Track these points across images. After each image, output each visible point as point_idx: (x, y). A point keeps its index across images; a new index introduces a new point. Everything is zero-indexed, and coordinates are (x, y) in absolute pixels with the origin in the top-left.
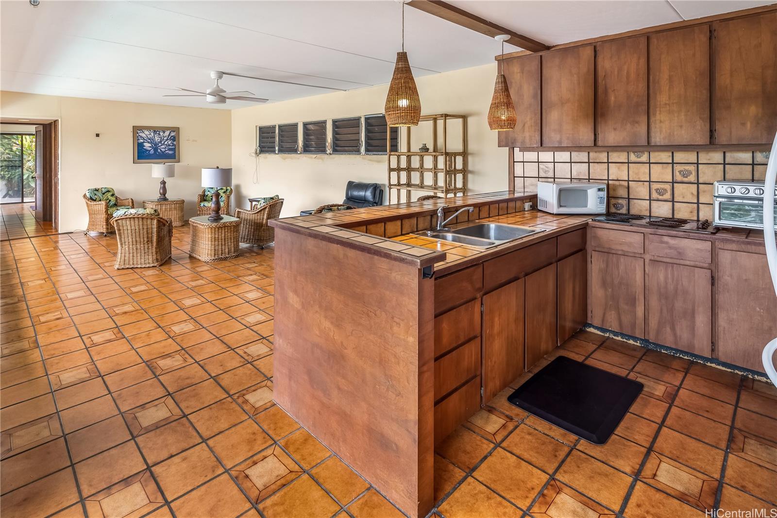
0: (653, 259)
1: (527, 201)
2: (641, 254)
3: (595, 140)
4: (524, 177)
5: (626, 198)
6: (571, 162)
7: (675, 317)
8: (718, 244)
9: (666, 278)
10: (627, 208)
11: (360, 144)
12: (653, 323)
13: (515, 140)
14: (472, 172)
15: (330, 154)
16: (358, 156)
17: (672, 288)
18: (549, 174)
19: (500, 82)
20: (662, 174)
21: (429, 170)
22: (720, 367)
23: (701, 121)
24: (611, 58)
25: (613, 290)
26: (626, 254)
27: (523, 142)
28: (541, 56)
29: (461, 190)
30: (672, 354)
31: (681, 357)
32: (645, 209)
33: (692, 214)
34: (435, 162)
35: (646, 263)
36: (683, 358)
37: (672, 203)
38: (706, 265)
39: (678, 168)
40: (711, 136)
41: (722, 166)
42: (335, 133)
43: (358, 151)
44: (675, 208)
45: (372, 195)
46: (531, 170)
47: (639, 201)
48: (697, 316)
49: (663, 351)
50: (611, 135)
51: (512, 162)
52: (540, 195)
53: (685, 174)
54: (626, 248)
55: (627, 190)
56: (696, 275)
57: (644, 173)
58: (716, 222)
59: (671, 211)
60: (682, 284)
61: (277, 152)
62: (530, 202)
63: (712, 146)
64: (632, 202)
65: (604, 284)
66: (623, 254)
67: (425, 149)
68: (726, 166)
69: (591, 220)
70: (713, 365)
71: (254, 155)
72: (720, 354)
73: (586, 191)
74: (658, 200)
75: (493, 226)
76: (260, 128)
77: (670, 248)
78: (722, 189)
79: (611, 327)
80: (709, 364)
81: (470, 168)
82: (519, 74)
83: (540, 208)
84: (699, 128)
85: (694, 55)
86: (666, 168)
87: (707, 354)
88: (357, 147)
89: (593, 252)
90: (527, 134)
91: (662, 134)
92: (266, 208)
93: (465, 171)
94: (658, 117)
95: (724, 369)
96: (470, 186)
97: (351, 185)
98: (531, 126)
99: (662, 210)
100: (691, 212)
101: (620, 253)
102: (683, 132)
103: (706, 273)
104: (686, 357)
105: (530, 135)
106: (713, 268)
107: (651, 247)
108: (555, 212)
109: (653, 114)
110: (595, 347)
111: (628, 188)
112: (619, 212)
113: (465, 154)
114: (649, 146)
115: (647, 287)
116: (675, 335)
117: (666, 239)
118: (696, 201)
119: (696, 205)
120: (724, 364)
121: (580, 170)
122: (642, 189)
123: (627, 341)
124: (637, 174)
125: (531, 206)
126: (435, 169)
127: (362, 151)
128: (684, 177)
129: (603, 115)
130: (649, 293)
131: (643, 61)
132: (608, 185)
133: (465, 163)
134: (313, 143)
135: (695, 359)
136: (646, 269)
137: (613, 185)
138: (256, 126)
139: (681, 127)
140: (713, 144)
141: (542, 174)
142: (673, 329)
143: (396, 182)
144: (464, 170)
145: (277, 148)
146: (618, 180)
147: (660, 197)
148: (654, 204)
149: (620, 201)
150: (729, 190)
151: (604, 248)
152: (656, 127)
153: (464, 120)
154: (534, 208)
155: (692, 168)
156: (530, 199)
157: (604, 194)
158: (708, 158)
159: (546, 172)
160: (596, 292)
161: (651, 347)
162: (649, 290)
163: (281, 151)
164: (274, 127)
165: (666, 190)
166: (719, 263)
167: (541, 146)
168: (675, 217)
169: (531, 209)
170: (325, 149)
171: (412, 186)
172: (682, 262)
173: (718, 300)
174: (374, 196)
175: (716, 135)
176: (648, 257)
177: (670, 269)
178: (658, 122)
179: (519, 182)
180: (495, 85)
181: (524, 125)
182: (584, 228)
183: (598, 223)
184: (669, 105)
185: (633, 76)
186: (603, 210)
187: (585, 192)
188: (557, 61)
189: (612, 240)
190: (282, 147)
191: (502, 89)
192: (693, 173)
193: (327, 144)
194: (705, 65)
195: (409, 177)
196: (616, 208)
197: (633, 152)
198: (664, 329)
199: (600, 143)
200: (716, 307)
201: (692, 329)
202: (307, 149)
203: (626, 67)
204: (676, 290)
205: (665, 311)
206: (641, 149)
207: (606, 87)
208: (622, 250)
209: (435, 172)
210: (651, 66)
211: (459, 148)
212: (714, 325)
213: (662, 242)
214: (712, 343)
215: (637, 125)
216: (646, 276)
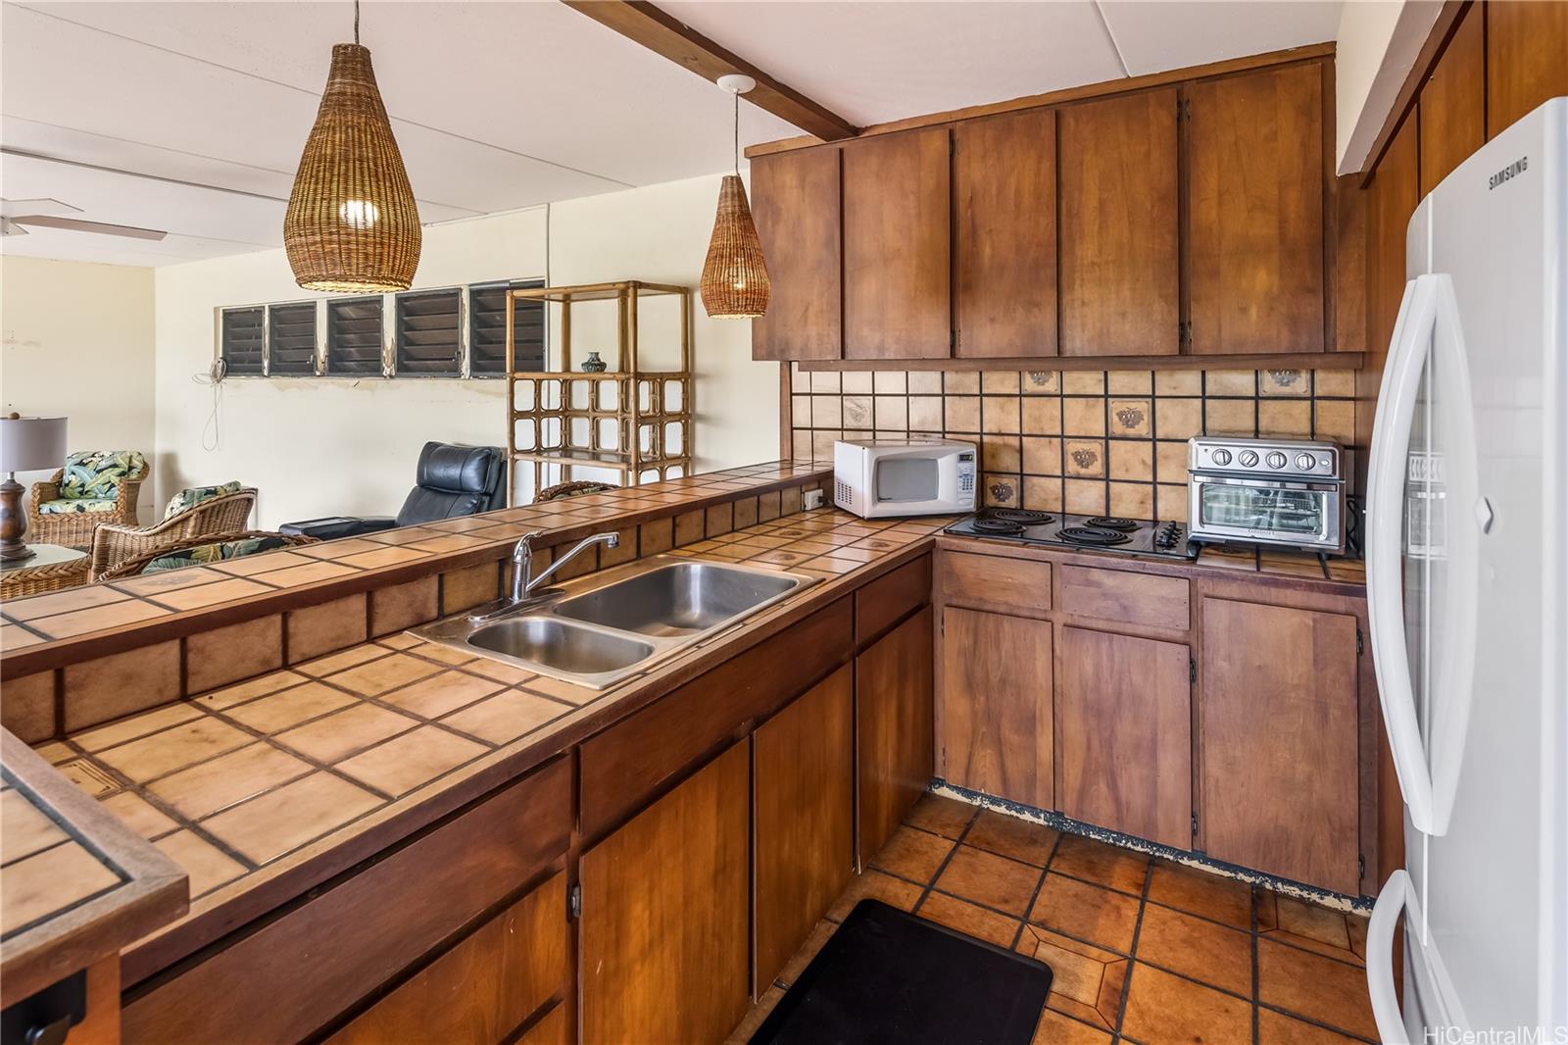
0: (1069, 621)
1: (812, 487)
2: (1045, 611)
3: (953, 346)
4: (812, 429)
5: (1017, 474)
6: (907, 395)
7: (1118, 758)
8: (1204, 586)
9: (1097, 667)
10: (1019, 494)
11: (460, 353)
12: (1072, 775)
13: (787, 344)
14: (702, 418)
15: (391, 377)
16: (453, 383)
17: (1110, 690)
18: (863, 420)
19: (730, 195)
20: (1085, 418)
21: (611, 414)
22: (1208, 868)
23: (1163, 304)
24: (984, 157)
25: (987, 696)
26: (1016, 612)
27: (805, 349)
28: (841, 151)
29: (680, 461)
30: (1111, 841)
31: (1129, 848)
32: (1053, 497)
33: (1144, 505)
34: (624, 396)
35: (1056, 633)
36: (1133, 850)
37: (1105, 483)
38: (1178, 635)
39: (1116, 406)
40: (1183, 338)
41: (1199, 402)
42: (402, 326)
43: (454, 372)
44: (1112, 495)
45: (478, 474)
46: (827, 413)
47: (1043, 480)
48: (1161, 755)
49: (1092, 836)
50: (985, 335)
51: (788, 395)
52: (840, 474)
53: (1130, 419)
54: (1013, 599)
55: (1018, 455)
56: (1159, 659)
57: (1052, 419)
58: (1193, 530)
59: (1103, 502)
60: (1131, 680)
61: (266, 373)
62: (819, 488)
63: (1182, 359)
64: (1030, 482)
65: (970, 686)
66: (1009, 611)
67: (596, 365)
68: (1208, 402)
69: (941, 533)
70: (1195, 864)
71: (209, 379)
72: (1210, 842)
73: (935, 460)
74: (1079, 477)
75: (696, 568)
76: (227, 314)
77: (1105, 595)
78: (1204, 455)
79: (984, 786)
80: (1185, 862)
81: (700, 408)
82: (795, 190)
83: (838, 502)
84: (1159, 317)
85: (1148, 154)
86: (1094, 406)
87: (1182, 842)
88: (451, 359)
89: (946, 608)
90: (813, 331)
91: (1086, 332)
92: (187, 518)
93: (687, 416)
94: (1078, 293)
95: (1216, 871)
96: (700, 450)
97: (433, 453)
98: (822, 311)
99: (1086, 499)
100: (1142, 503)
101: (1002, 609)
102: (1127, 327)
103: (1179, 653)
104: (1139, 848)
105: (819, 334)
106: (1194, 643)
107: (1065, 595)
108: (867, 514)
109: (1069, 288)
110: (949, 845)
111: (1021, 451)
112: (1003, 504)
113: (687, 376)
114: (1061, 360)
115: (1058, 690)
116: (1117, 800)
117: (1097, 575)
118: (1150, 478)
119: (1150, 488)
120: (1216, 863)
121: (925, 413)
122: (1048, 453)
123: (1018, 815)
124: (1038, 420)
125: (820, 499)
126: (623, 410)
127: (464, 370)
128: (1128, 427)
129: (969, 288)
130: (1062, 701)
131: (1048, 165)
132: (981, 447)
133: (688, 397)
134: (352, 349)
135: (1158, 850)
136: (1057, 647)
137: (992, 444)
138: (216, 309)
139: (1123, 315)
140: (1186, 355)
141: (850, 423)
142: (1113, 787)
143: (531, 444)
144: (687, 413)
145: (266, 363)
146: (1000, 434)
147: (1083, 471)
148: (1071, 485)
149: (1005, 481)
150: (1220, 457)
151: (969, 598)
152: (1073, 317)
153: (686, 296)
154: (827, 502)
155: (1143, 406)
156: (819, 483)
157: (972, 467)
158: (1173, 384)
159: (857, 416)
160: (953, 704)
161: (1067, 827)
162: (1062, 696)
163: (277, 369)
164: (259, 311)
165: (1093, 455)
166: (1205, 630)
167: (843, 357)
168: (1112, 515)
169: (821, 504)
170: (380, 365)
171: (575, 454)
172: (1129, 628)
173: (1204, 716)
174: (484, 478)
175: (1191, 332)
176: (1059, 618)
177: (1104, 646)
178: (1077, 304)
179: (802, 439)
180: (719, 203)
181: (807, 310)
182: (925, 554)
183: (956, 541)
184: (1099, 266)
185: (1027, 201)
186: (970, 504)
187: (931, 464)
188: (874, 161)
189: (985, 580)
190: (280, 361)
191: (733, 213)
192: (1146, 417)
193: (384, 354)
194: (1168, 179)
195: (567, 432)
196: (998, 497)
197: (1029, 372)
198: (1095, 787)
199: (963, 351)
200: (1201, 731)
201: (1153, 783)
202: (338, 365)
203: (1013, 181)
204: (1118, 694)
205: (1095, 744)
206: (1045, 365)
207: (974, 225)
208: (1006, 603)
209: (623, 420)
210: (1064, 178)
211: (676, 363)
212: (1196, 773)
213: (1089, 583)
214: (1193, 816)
215: (1036, 311)
216: (1056, 662)
